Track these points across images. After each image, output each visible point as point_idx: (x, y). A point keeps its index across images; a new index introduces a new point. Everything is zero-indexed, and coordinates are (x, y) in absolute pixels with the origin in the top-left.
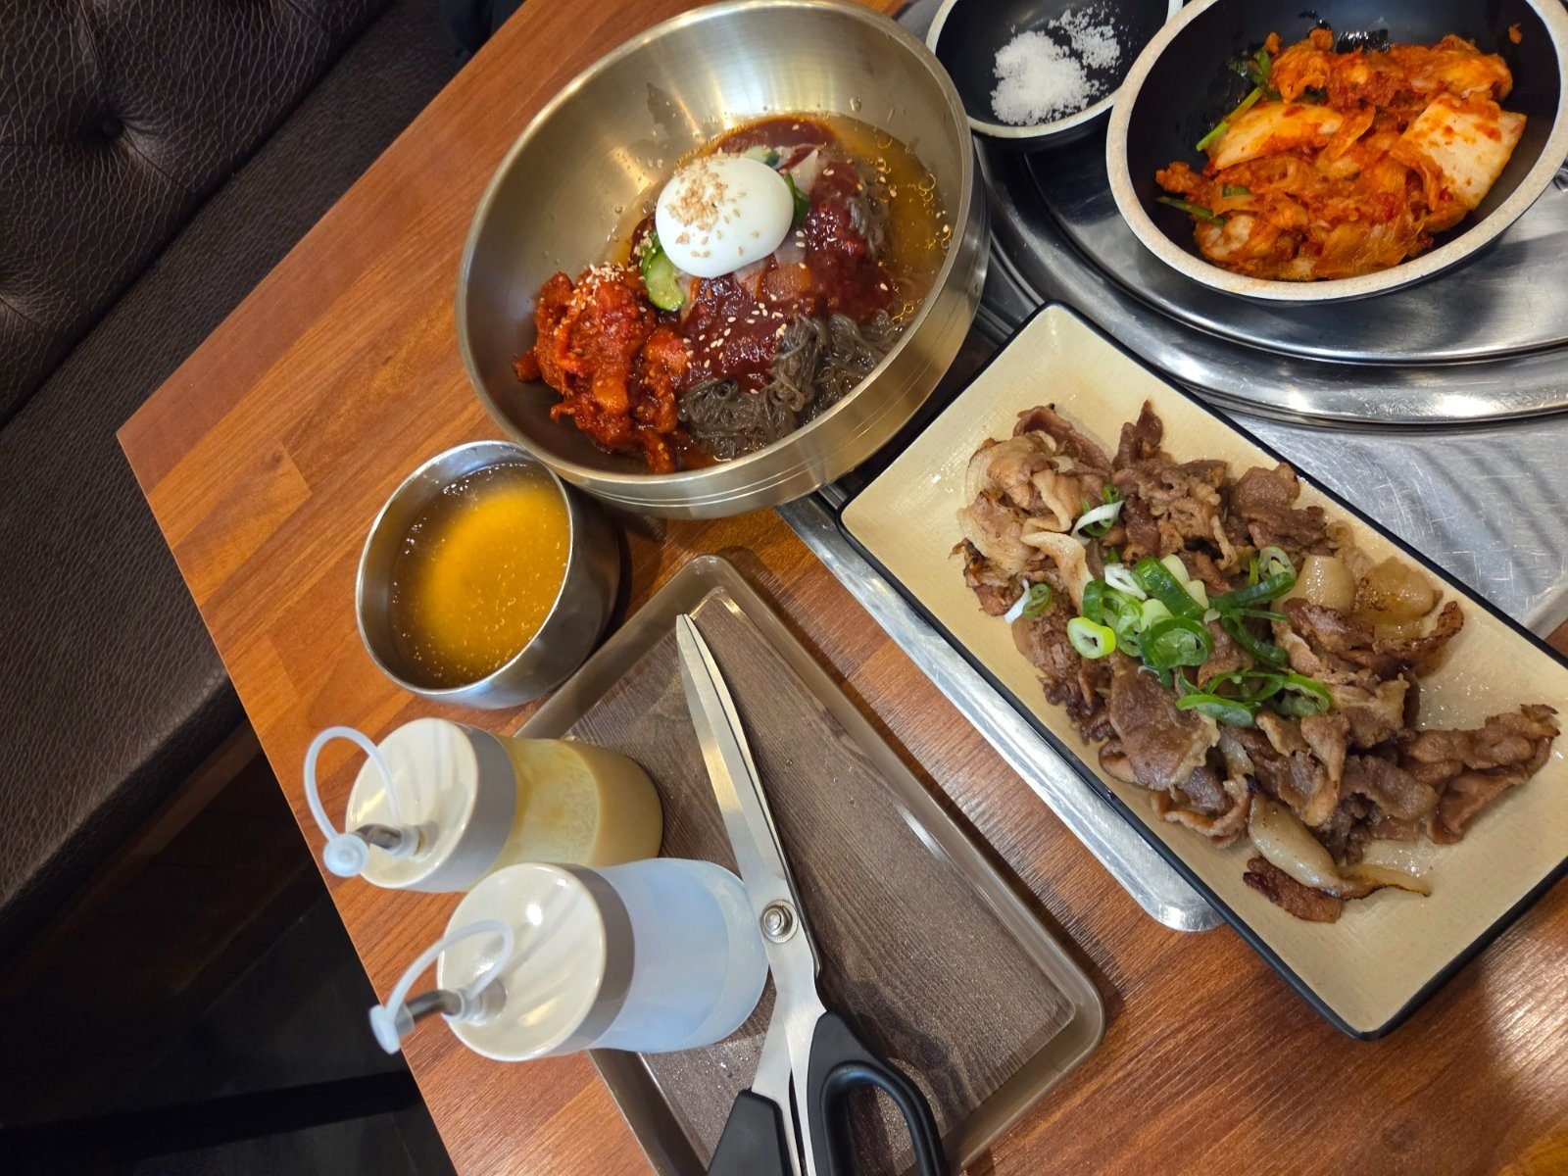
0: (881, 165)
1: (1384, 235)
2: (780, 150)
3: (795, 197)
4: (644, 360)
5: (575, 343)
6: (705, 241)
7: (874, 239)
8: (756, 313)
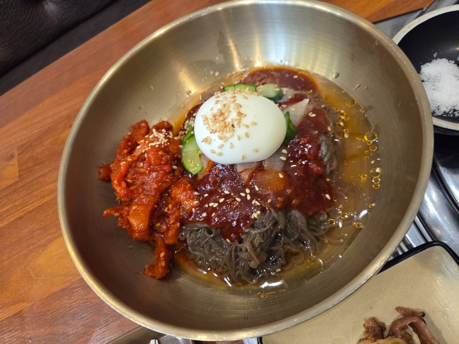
0: (342, 114)
2: (285, 90)
3: (289, 128)
4: (169, 194)
5: (129, 176)
6: (221, 147)
7: (331, 166)
8: (243, 194)
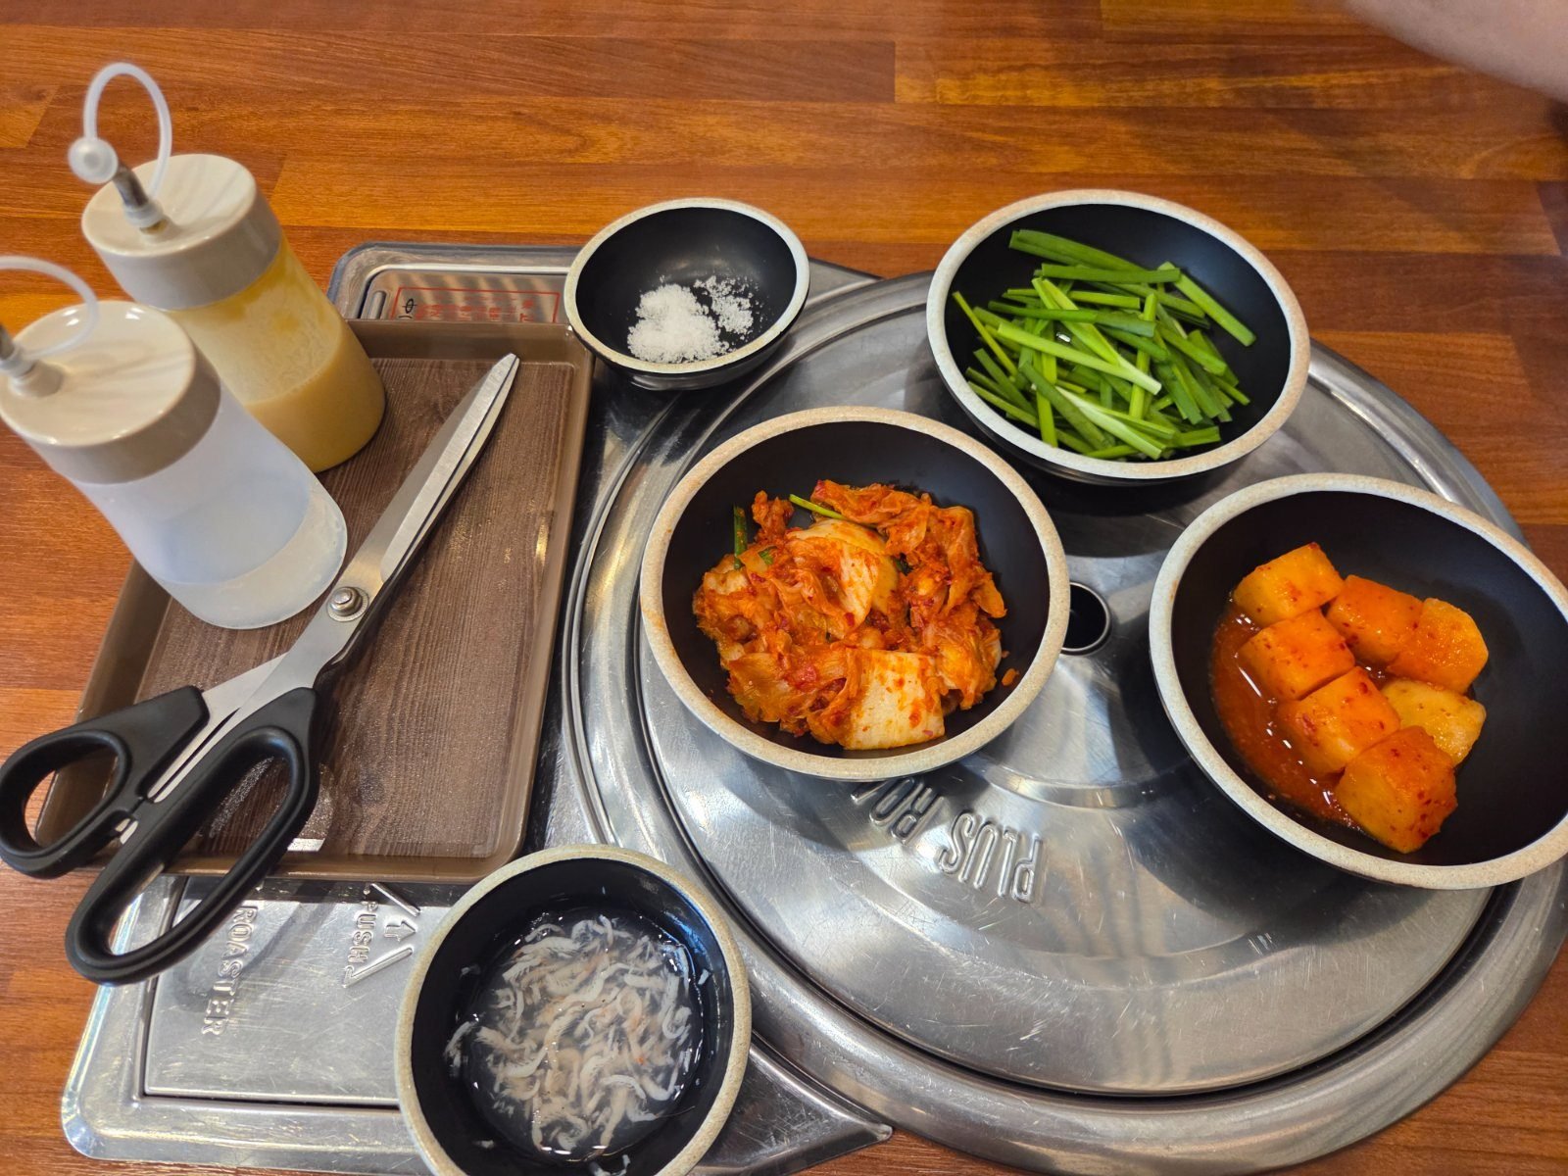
1: (785, 694)
